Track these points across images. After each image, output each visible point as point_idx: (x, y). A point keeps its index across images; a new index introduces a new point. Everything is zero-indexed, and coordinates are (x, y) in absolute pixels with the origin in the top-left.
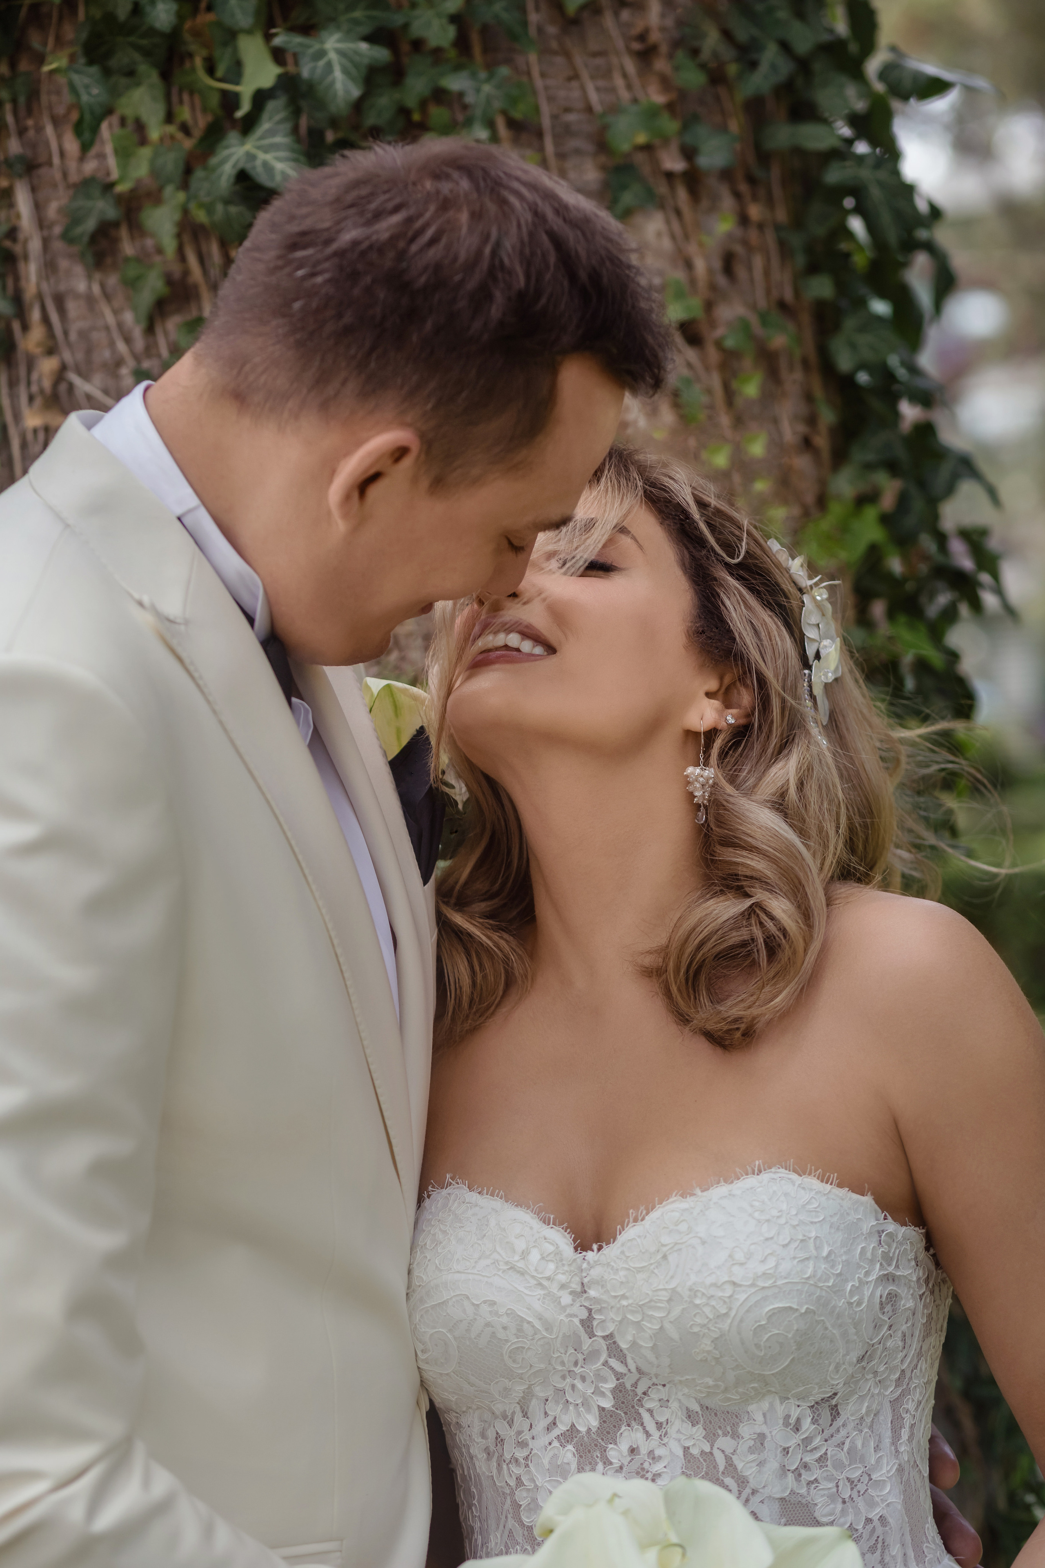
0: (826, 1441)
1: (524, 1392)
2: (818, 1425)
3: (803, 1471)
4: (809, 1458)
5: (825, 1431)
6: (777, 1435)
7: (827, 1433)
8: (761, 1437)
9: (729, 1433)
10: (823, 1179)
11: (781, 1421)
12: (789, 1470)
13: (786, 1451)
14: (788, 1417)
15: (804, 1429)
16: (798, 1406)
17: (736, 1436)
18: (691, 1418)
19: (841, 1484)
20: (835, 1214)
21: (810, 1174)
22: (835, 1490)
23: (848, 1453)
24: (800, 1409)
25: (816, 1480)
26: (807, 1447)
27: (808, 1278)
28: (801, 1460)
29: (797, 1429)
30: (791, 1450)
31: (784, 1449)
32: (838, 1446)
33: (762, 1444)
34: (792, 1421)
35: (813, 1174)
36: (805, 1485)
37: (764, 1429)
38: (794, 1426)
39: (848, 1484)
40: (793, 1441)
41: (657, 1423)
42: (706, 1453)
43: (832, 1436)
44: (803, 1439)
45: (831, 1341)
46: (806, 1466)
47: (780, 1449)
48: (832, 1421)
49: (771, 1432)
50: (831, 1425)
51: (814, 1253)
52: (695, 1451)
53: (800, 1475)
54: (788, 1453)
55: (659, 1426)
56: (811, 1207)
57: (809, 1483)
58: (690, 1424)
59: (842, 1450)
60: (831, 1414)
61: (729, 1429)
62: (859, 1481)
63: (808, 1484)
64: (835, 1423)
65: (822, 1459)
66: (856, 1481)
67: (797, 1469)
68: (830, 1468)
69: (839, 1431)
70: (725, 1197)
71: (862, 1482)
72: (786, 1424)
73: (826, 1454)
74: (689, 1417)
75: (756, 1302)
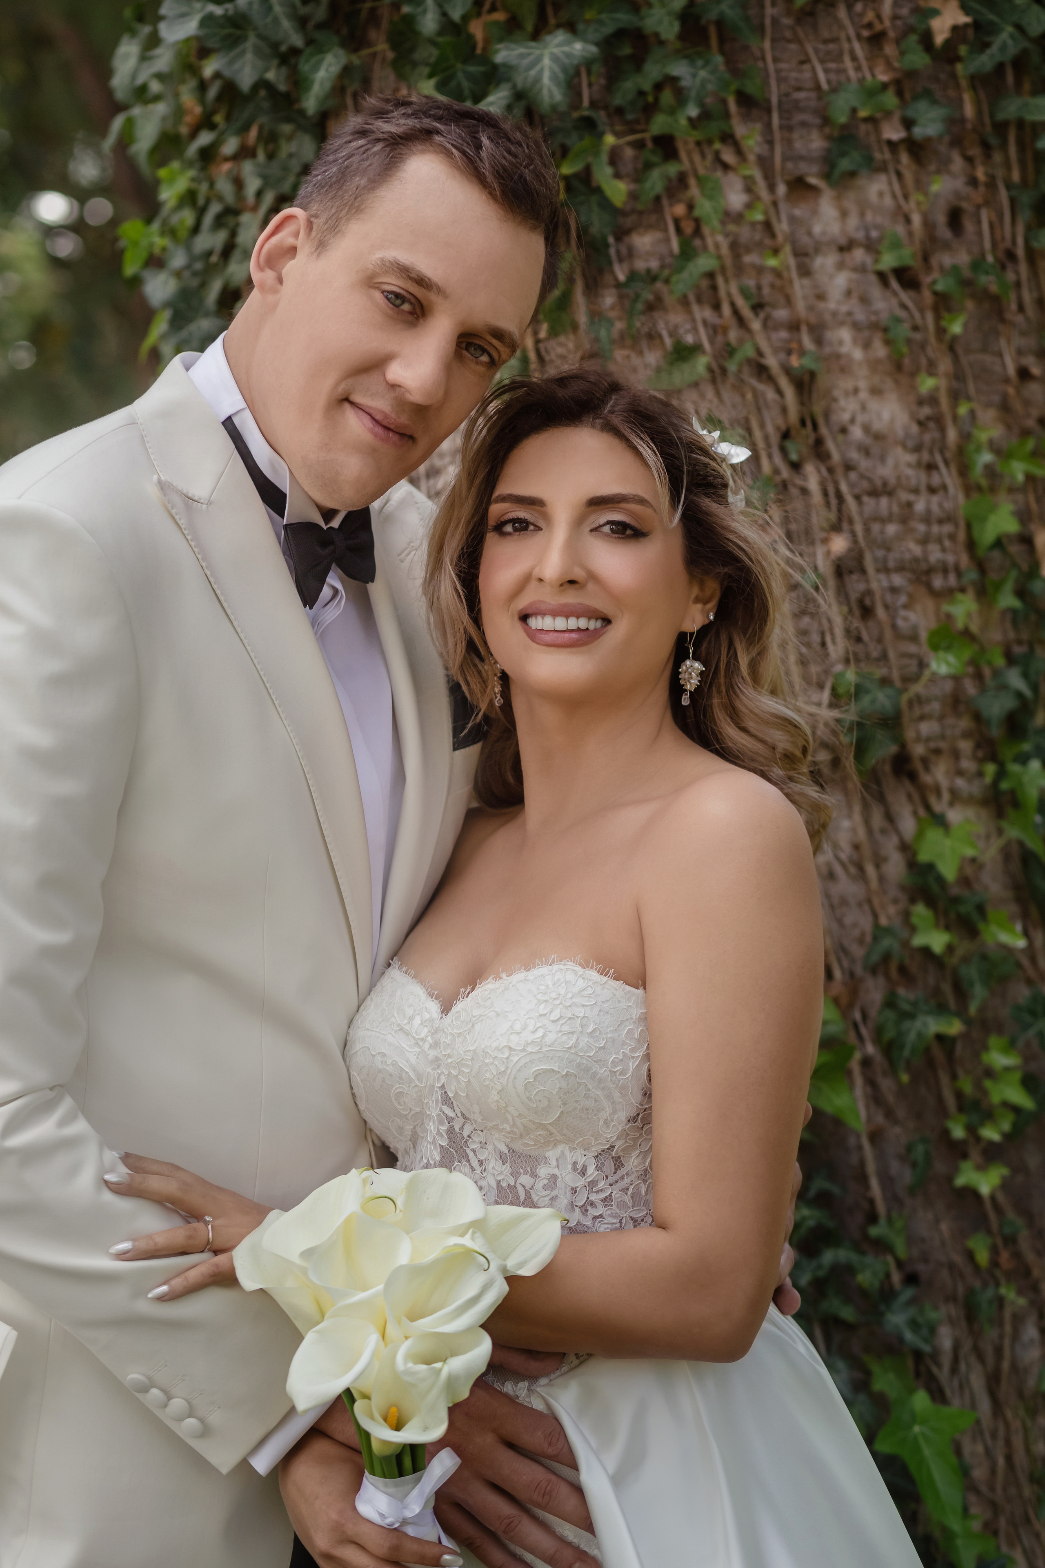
0: (611, 1185)
1: (412, 1131)
2: (602, 1172)
3: (589, 1208)
4: (593, 1197)
5: (610, 1178)
6: (568, 1178)
7: (611, 1179)
8: (554, 1178)
9: (528, 1172)
10: (603, 972)
11: (570, 1166)
12: (576, 1206)
13: (574, 1190)
14: (575, 1163)
15: (589, 1173)
16: (585, 1156)
17: (534, 1175)
18: (502, 1157)
19: (624, 1221)
20: (607, 1000)
21: (592, 968)
22: (618, 1225)
23: (632, 1197)
24: (586, 1157)
25: (601, 1216)
26: (592, 1188)
27: (570, 1048)
28: (588, 1198)
29: (583, 1173)
30: (578, 1190)
31: (572, 1189)
32: (623, 1190)
33: (554, 1183)
34: (579, 1166)
35: (594, 968)
36: (591, 1219)
37: (556, 1171)
38: (581, 1171)
39: (632, 1222)
40: (580, 1182)
41: (479, 1161)
42: (512, 1186)
43: (617, 1182)
44: (589, 1182)
45: (596, 1101)
46: (592, 1204)
47: (569, 1188)
48: (616, 1169)
49: (561, 1174)
50: (615, 1173)
51: (580, 1029)
52: (504, 1184)
53: (587, 1211)
54: (576, 1192)
55: (481, 1163)
56: (585, 993)
57: (595, 1218)
58: (501, 1163)
59: (627, 1194)
60: (615, 1165)
61: (529, 1169)
62: (642, 1220)
63: (593, 1218)
64: (619, 1172)
65: (607, 1200)
66: (639, 1220)
67: (584, 1205)
68: (614, 1207)
69: (623, 1179)
70: (521, 981)
71: (646, 1222)
72: (575, 1169)
73: (610, 1195)
74: (501, 1157)
75: (525, 1063)
